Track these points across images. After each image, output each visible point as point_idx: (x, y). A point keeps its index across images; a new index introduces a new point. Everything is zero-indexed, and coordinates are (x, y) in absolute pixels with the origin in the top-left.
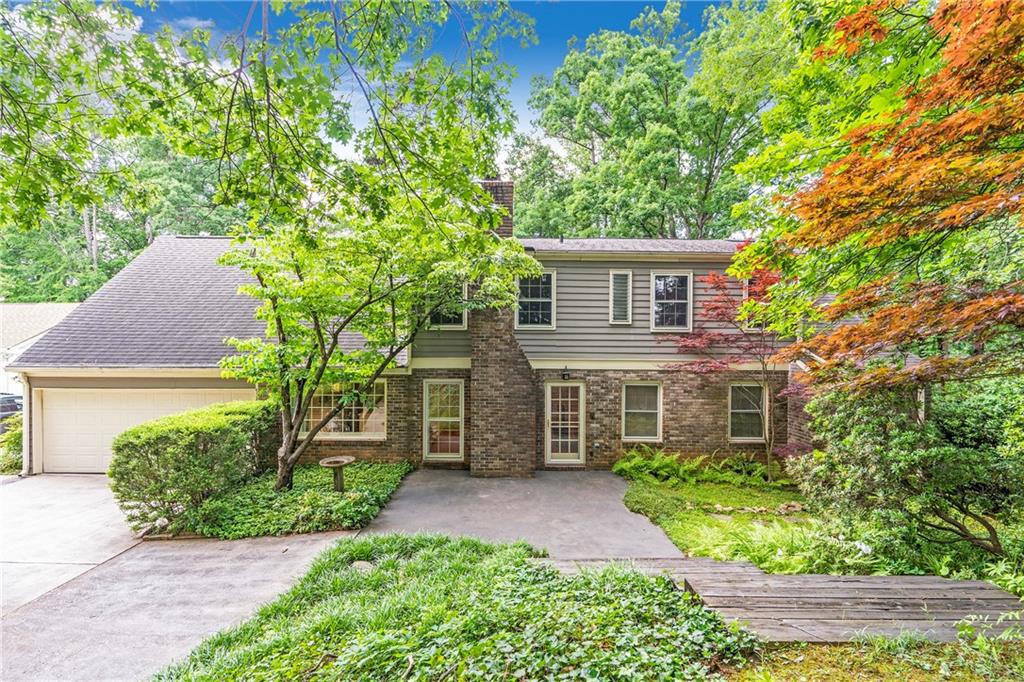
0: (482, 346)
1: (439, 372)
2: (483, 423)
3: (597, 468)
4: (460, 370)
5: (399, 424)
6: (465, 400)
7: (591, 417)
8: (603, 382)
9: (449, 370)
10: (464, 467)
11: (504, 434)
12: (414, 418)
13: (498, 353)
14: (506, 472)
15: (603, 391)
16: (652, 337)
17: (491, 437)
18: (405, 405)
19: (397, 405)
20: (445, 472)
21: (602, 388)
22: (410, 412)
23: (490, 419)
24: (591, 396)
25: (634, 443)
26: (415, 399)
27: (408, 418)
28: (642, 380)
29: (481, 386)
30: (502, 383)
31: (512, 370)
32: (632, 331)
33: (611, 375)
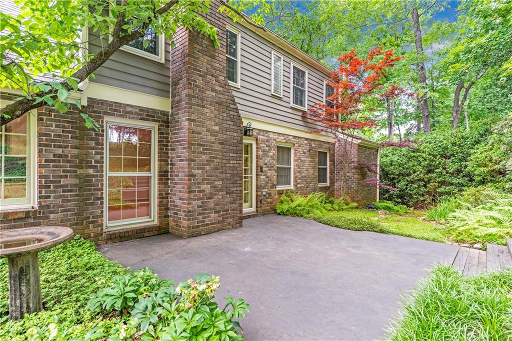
0: (200, 81)
1: (129, 109)
2: (200, 172)
3: (265, 214)
4: (154, 111)
5: (63, 181)
6: (160, 149)
7: (260, 169)
8: (268, 141)
9: (142, 109)
10: (162, 232)
11: (218, 183)
12: (91, 171)
13: (214, 94)
14: (219, 226)
15: (267, 148)
16: (290, 111)
17: (206, 187)
18: (76, 151)
19: (59, 151)
20: (136, 242)
21: (267, 146)
22: (84, 162)
23: (208, 168)
24: (260, 153)
25: (283, 190)
26: (93, 144)
27: (79, 171)
28: (286, 142)
29: (199, 129)
30: (217, 128)
31: (225, 115)
32: (282, 103)
33: (272, 136)
